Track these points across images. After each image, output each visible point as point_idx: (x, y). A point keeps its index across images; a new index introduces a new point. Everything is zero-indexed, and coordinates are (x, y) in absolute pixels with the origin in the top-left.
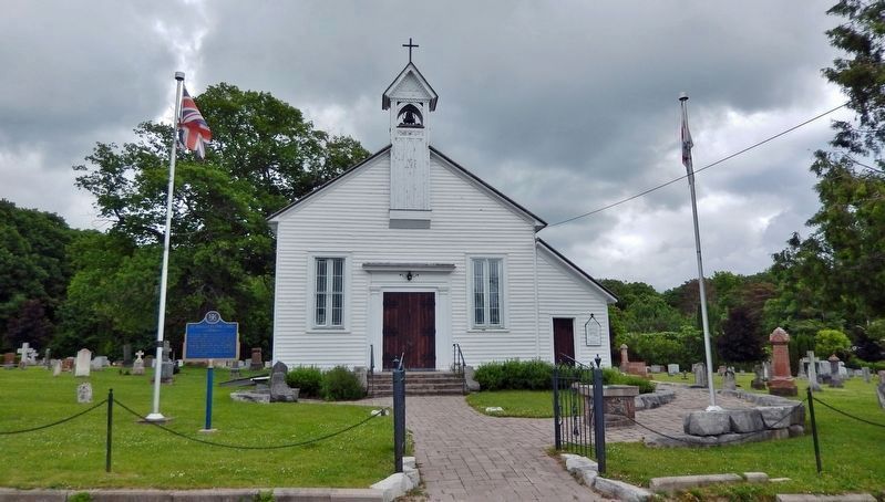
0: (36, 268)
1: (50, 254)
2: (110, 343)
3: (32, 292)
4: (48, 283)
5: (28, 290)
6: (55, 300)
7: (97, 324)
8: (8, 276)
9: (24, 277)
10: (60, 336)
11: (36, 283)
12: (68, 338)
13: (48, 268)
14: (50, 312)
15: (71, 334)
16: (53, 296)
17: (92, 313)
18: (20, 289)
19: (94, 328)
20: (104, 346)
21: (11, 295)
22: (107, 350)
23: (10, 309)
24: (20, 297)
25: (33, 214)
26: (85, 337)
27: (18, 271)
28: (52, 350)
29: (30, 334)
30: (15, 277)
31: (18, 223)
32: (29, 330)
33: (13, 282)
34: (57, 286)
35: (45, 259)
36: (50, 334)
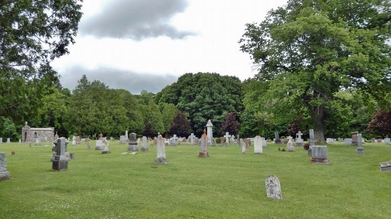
0: (230, 100)
1: (235, 93)
2: (263, 131)
3: (230, 110)
4: (236, 106)
5: (228, 109)
6: (239, 113)
7: (257, 122)
8: (220, 104)
9: (226, 104)
10: (243, 129)
11: (231, 106)
12: (246, 129)
13: (235, 100)
14: (238, 118)
15: (247, 127)
16: (239, 111)
17: (254, 118)
18: (225, 109)
19: (256, 124)
20: (261, 132)
21: (222, 112)
22: (263, 134)
23: (222, 118)
24: (225, 112)
25: (226, 77)
26: (253, 128)
27: (223, 101)
28: (240, 135)
29: (231, 128)
30: (223, 104)
31: (222, 82)
32: (230, 126)
33: (222, 106)
34: (239, 107)
35: (234, 96)
36: (239, 127)
